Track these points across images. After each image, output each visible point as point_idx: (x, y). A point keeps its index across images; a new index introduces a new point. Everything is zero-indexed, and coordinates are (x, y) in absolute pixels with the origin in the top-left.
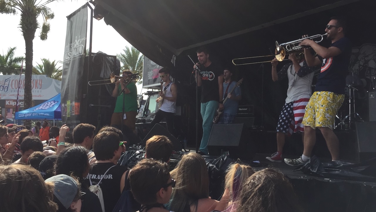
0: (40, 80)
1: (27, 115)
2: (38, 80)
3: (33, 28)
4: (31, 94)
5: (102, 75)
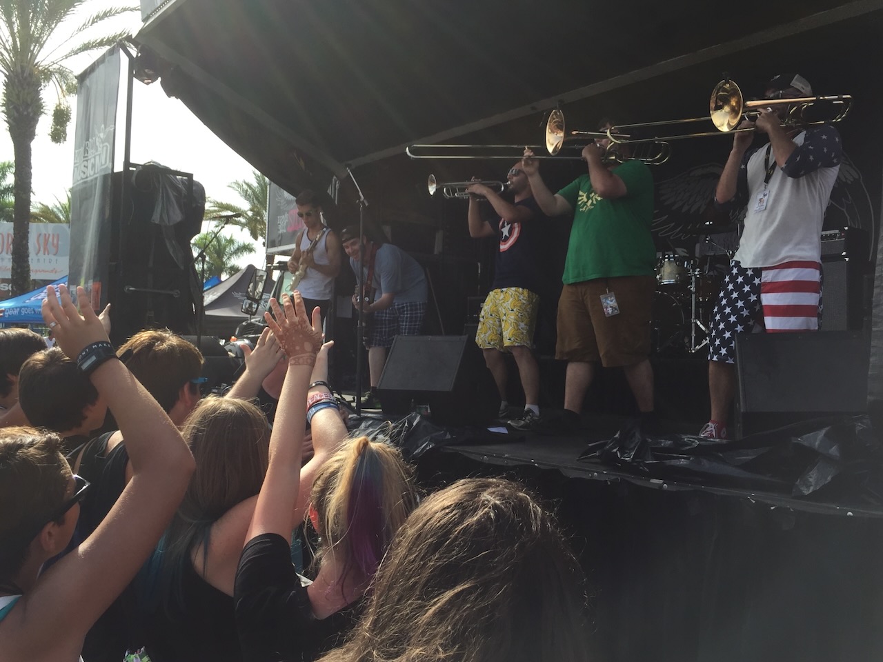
0: (53, 235)
1: (10, 313)
2: (49, 235)
3: (31, 114)
4: (28, 266)
5: (156, 218)
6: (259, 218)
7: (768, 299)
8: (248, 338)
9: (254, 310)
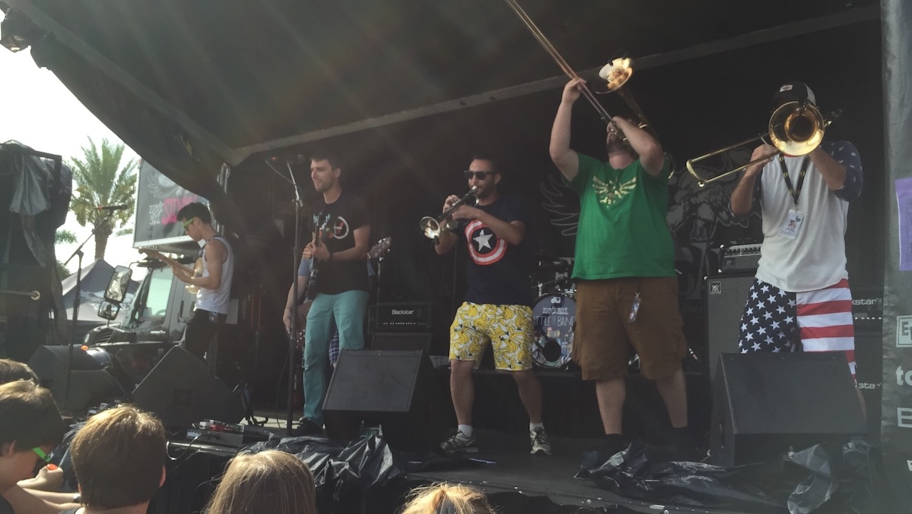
5: (15, 206)
6: (88, 200)
7: (805, 322)
8: (102, 347)
9: (114, 313)
